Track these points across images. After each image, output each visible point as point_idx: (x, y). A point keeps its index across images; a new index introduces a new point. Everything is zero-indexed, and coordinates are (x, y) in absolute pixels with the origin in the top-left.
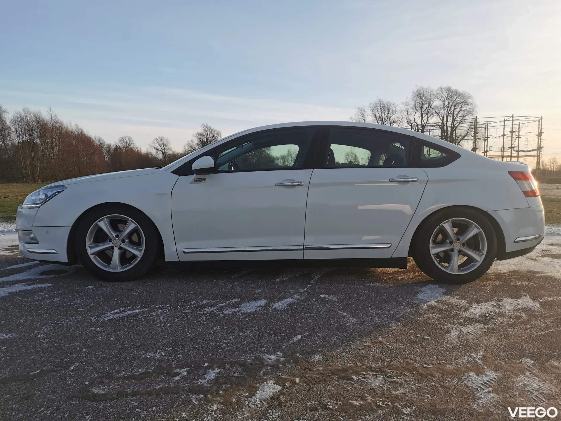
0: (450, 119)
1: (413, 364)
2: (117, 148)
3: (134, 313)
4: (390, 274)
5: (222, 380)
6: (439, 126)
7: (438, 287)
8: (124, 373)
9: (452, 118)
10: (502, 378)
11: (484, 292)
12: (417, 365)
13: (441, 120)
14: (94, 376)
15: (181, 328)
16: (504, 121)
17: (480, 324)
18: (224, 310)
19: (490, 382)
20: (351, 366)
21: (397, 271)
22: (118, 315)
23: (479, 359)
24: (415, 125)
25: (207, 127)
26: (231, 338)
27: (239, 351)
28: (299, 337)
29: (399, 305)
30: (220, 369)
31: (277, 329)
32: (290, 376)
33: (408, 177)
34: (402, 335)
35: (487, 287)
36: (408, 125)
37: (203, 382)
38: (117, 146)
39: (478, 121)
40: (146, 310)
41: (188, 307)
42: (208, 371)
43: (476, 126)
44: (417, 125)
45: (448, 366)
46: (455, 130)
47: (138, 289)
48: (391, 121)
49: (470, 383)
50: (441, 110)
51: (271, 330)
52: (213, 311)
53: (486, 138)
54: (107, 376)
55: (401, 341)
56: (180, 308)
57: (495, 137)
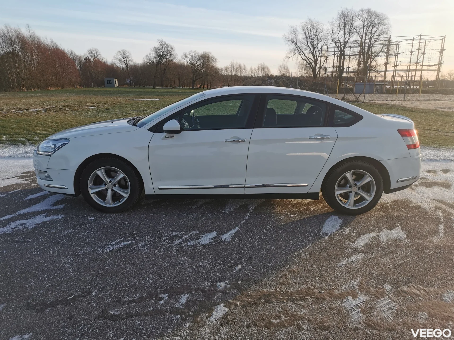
0: (368, 37)
1: (313, 290)
2: (87, 59)
3: (127, 244)
4: (305, 205)
5: (191, 303)
6: (358, 43)
7: (338, 218)
8: (127, 298)
9: (369, 37)
10: (369, 301)
11: (370, 222)
12: (316, 291)
13: (360, 38)
14: (109, 301)
15: (160, 258)
16: (413, 40)
17: (362, 254)
18: (188, 242)
19: (360, 304)
20: (273, 292)
21: (311, 202)
22: (115, 247)
23: (356, 285)
24: (338, 42)
25: (162, 42)
26: (194, 267)
27: (200, 279)
28: (240, 267)
29: (309, 236)
30: (189, 295)
31: (225, 260)
32: (234, 300)
33: (323, 135)
34: (308, 264)
35: (373, 218)
36: (333, 42)
37: (179, 305)
38: (86, 57)
39: (391, 39)
40: (134, 241)
41: (163, 238)
42: (181, 296)
43: (389, 44)
44: (340, 43)
45: (335, 291)
46: (372, 46)
47: (126, 221)
48: (318, 38)
49: (348, 305)
50: (361, 29)
51: (221, 261)
52: (180, 243)
53: (397, 55)
54: (117, 300)
55: (307, 270)
56: (157, 239)
57: (404, 53)
